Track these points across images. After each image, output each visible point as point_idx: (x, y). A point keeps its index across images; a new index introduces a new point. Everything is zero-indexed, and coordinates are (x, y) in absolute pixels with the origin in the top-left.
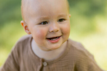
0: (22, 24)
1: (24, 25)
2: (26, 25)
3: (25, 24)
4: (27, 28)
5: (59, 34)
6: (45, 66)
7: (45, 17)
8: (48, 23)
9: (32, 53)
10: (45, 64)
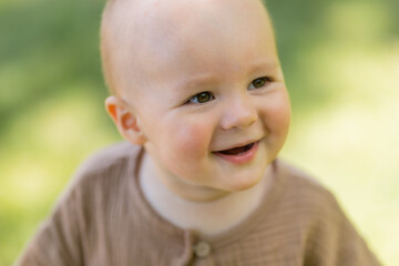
0: (112, 108)
1: (120, 113)
2: (125, 112)
3: (122, 108)
4: (129, 122)
5: (255, 133)
6: (204, 258)
7: (203, 76)
8: (214, 98)
9: (146, 213)
10: (204, 250)
